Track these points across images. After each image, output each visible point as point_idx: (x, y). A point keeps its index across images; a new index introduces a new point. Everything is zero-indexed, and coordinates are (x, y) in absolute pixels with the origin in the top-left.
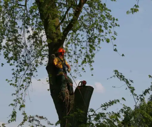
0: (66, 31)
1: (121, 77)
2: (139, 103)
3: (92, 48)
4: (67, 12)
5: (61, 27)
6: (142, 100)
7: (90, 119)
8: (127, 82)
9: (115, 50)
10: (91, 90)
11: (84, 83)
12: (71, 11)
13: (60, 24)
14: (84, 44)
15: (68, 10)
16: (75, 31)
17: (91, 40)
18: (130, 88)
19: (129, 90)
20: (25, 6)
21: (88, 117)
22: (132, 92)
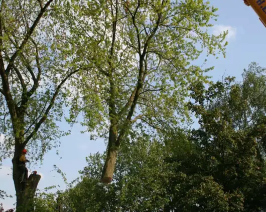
0: (28, 138)
1: (59, 171)
2: (69, 188)
3: (43, 150)
4: (30, 127)
5: (25, 136)
6: (71, 186)
7: (37, 195)
8: (62, 175)
9: (57, 154)
10: (39, 177)
11: (35, 172)
12: (33, 126)
13: (25, 134)
14: (39, 148)
15: (31, 125)
16: (34, 139)
17: (44, 146)
18: (64, 178)
19: (63, 180)
20: (4, 120)
21: (35, 194)
22: (65, 181)
